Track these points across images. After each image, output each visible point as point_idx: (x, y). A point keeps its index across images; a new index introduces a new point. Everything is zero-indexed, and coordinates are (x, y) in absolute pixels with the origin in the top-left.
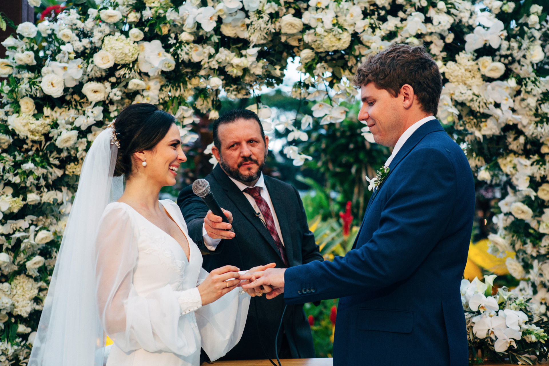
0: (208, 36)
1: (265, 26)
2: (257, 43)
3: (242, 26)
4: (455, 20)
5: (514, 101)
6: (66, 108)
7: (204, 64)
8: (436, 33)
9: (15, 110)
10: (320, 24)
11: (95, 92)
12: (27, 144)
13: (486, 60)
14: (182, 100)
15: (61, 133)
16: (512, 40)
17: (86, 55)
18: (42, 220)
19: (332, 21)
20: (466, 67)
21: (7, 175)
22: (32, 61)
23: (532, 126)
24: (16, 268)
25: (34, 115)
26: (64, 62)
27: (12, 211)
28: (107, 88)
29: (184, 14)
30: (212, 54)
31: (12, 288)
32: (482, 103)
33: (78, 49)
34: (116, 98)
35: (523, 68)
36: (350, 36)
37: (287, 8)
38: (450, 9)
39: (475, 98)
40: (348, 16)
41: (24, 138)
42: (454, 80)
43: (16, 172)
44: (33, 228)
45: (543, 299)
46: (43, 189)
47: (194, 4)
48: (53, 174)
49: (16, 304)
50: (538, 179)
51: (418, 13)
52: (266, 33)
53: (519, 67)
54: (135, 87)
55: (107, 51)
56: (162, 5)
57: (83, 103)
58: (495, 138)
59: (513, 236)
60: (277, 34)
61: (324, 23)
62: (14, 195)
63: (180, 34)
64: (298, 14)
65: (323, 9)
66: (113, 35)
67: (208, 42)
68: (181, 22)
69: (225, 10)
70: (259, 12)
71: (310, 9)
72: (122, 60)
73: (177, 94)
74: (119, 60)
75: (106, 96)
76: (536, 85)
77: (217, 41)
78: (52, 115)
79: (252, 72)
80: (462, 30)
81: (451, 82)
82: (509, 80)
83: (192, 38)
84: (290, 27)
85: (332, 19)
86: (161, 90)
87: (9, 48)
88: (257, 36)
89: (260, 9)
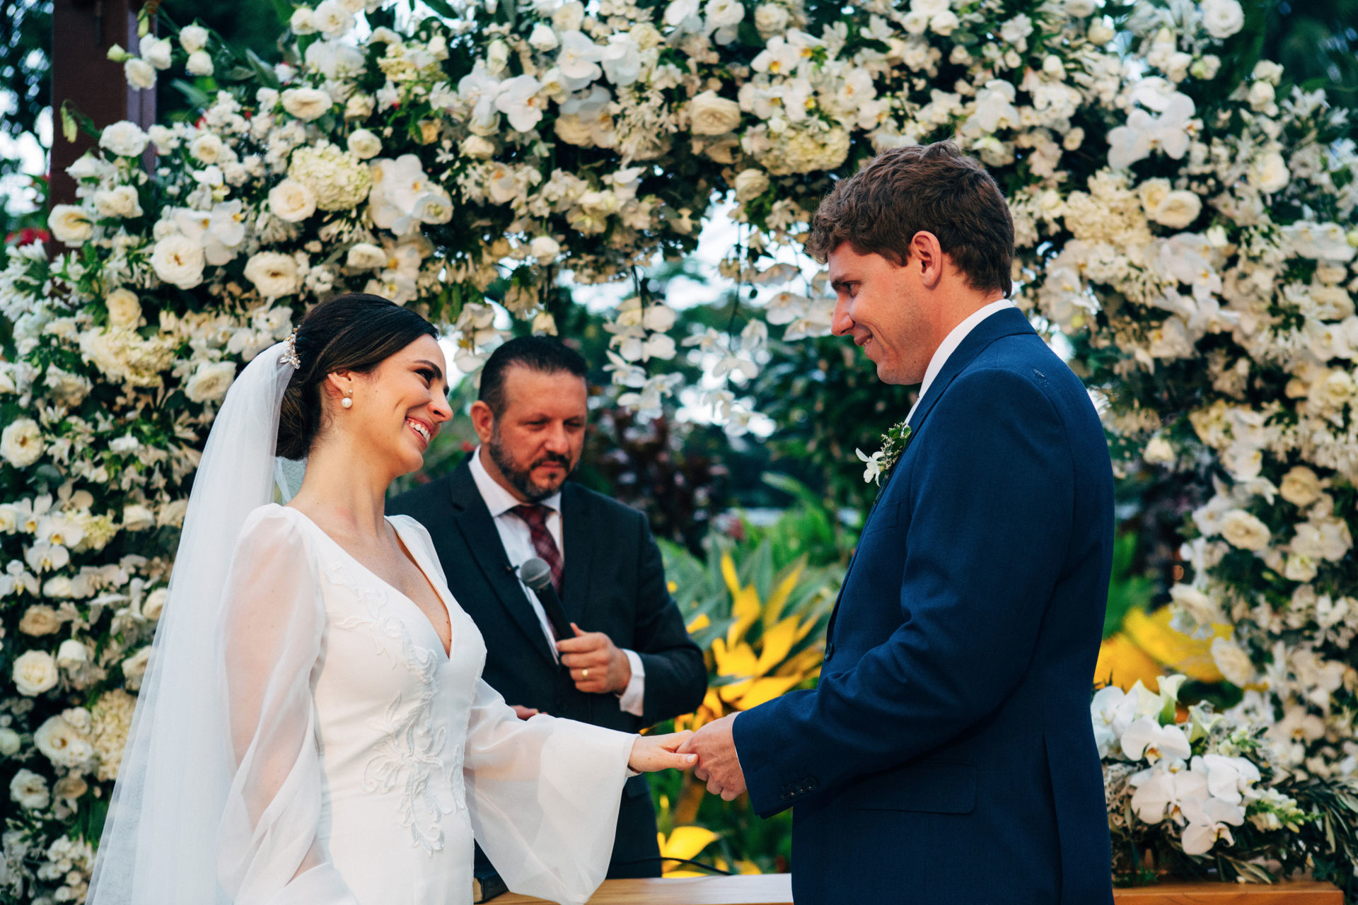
0: (527, 142)
1: (655, 119)
2: (637, 159)
3: (604, 119)
4: (1084, 99)
5: (1223, 280)
6: (210, 312)
7: (518, 207)
8: (1041, 126)
9: (96, 319)
10: (779, 111)
11: (275, 274)
12: (124, 395)
13: (1157, 186)
14: (470, 290)
15: (196, 368)
16: (1216, 140)
17: (254, 192)
18: (158, 566)
19: (806, 103)
20: (1113, 204)
21: (78, 463)
22: (133, 207)
23: (1265, 336)
24: (102, 675)
25: (139, 330)
26: (205, 209)
27: (90, 546)
28: (298, 265)
29: (470, 94)
30: (535, 184)
31: (93, 720)
32: (1150, 286)
33: (235, 178)
34: (320, 288)
35: (1241, 204)
36: (848, 137)
37: (705, 78)
38: (1073, 74)
39: (1134, 273)
40: (842, 91)
41: (117, 381)
42: (1086, 234)
43: (97, 458)
44: (137, 584)
45: (1298, 731)
46: (161, 496)
47: (492, 72)
48: (183, 460)
49: (104, 757)
50: (1281, 456)
51: (1000, 82)
52: (658, 135)
53: (1232, 202)
54: (363, 261)
55: (299, 181)
56: (422, 77)
57: (249, 300)
58: (1182, 365)
59: (1227, 589)
60: (683, 137)
61: (787, 108)
62: (94, 511)
63: (462, 141)
64: (730, 90)
65: (785, 78)
66: (312, 146)
67: (527, 158)
68: (465, 113)
69: (564, 84)
70: (640, 87)
71: (756, 78)
72: (333, 201)
73: (460, 277)
74: (325, 202)
75: (300, 284)
76: (1272, 241)
77: (546, 154)
78: (179, 330)
79: (627, 224)
80: (1101, 120)
81: (1080, 239)
82: (1210, 232)
83: (488, 149)
84: (710, 120)
85: (803, 100)
86: (423, 267)
87: (84, 180)
88: (636, 141)
89: (642, 80)
